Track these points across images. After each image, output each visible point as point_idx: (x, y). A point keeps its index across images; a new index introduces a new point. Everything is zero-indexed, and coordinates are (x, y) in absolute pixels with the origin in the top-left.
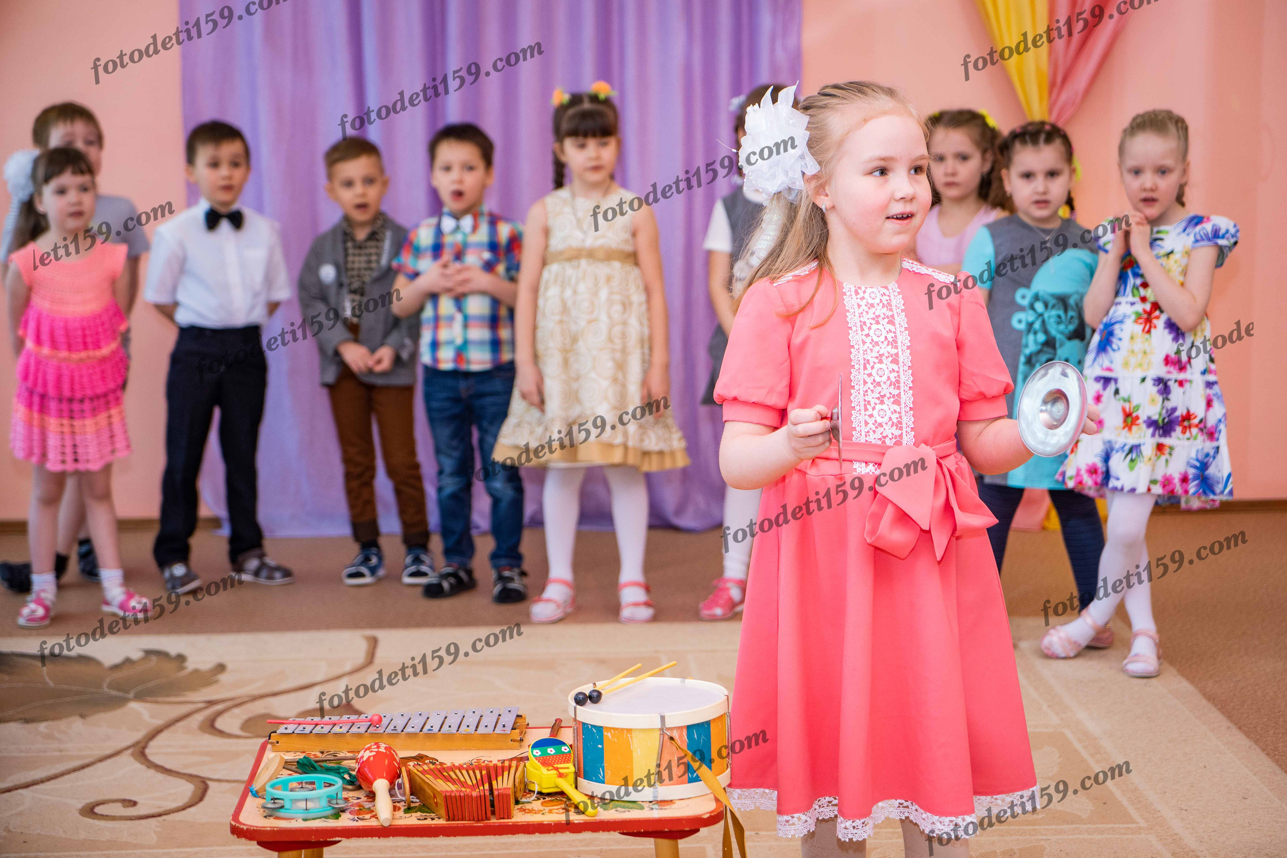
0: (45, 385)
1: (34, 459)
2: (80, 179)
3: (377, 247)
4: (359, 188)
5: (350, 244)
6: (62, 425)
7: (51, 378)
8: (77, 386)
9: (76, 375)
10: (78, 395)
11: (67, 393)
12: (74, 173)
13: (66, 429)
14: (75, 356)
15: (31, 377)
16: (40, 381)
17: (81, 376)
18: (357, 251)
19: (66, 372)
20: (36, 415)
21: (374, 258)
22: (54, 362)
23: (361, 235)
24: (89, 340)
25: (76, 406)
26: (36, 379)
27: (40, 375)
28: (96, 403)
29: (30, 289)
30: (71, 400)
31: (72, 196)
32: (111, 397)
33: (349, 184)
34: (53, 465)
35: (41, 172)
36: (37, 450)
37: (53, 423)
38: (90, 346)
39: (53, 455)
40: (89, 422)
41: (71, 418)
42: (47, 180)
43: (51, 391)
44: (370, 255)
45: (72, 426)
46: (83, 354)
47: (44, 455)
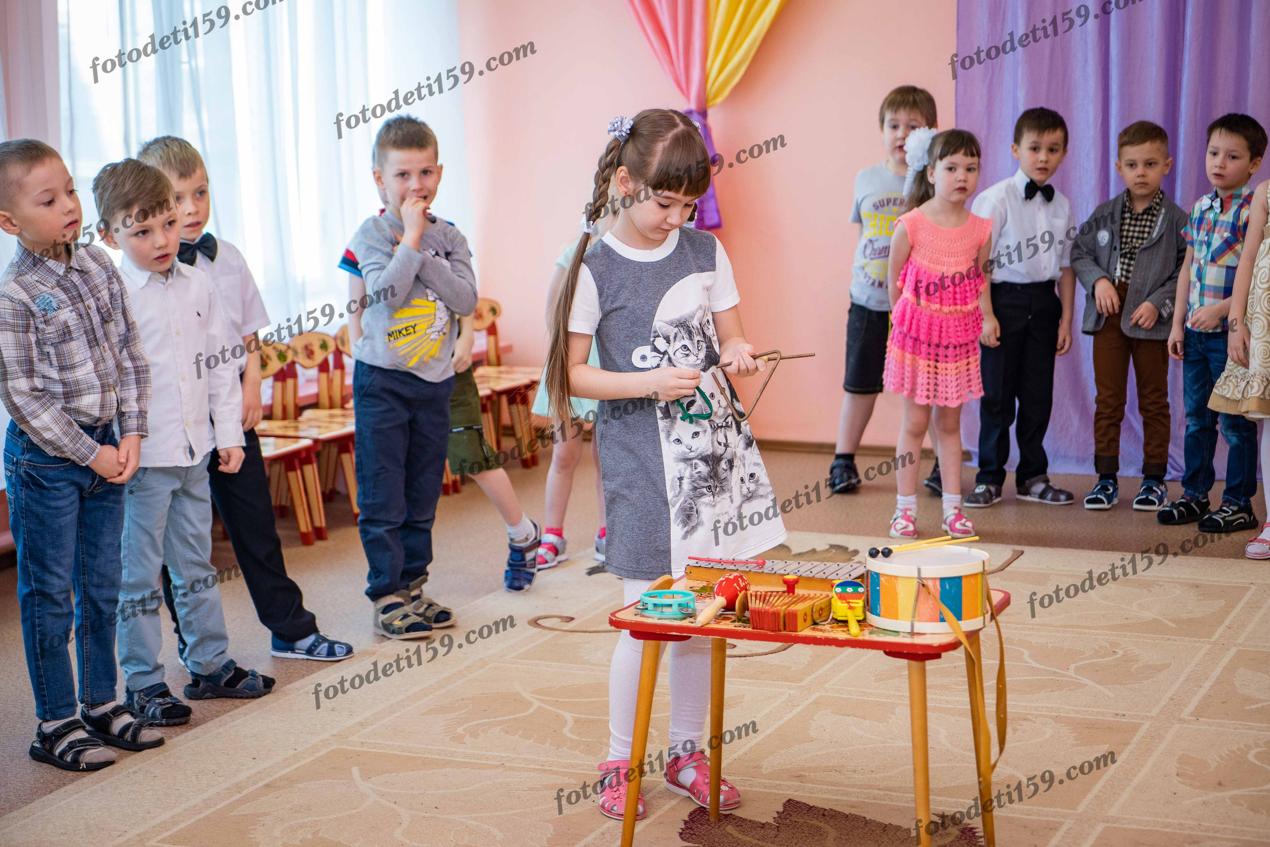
0: (918, 331)
1: (905, 393)
2: (969, 160)
3: (1151, 221)
4: (1140, 170)
5: (1127, 215)
6: (929, 366)
7: (924, 326)
8: (944, 334)
9: (944, 325)
10: (944, 343)
11: (935, 340)
12: (966, 154)
13: (932, 370)
14: (946, 309)
15: (907, 323)
16: (914, 327)
17: (948, 327)
18: (1133, 222)
19: (937, 322)
20: (908, 356)
21: (1147, 229)
22: (928, 312)
23: (1140, 207)
24: (958, 296)
25: (941, 351)
26: (911, 324)
27: (914, 322)
28: (958, 351)
29: (912, 247)
30: (938, 346)
31: (960, 174)
32: (971, 348)
33: (1132, 165)
34: (921, 401)
35: (938, 150)
36: (907, 386)
37: (922, 363)
38: (958, 302)
39: (921, 391)
40: (951, 366)
41: (937, 361)
42: (941, 157)
43: (922, 337)
44: (1145, 226)
45: (936, 367)
46: (952, 308)
47: (913, 392)
